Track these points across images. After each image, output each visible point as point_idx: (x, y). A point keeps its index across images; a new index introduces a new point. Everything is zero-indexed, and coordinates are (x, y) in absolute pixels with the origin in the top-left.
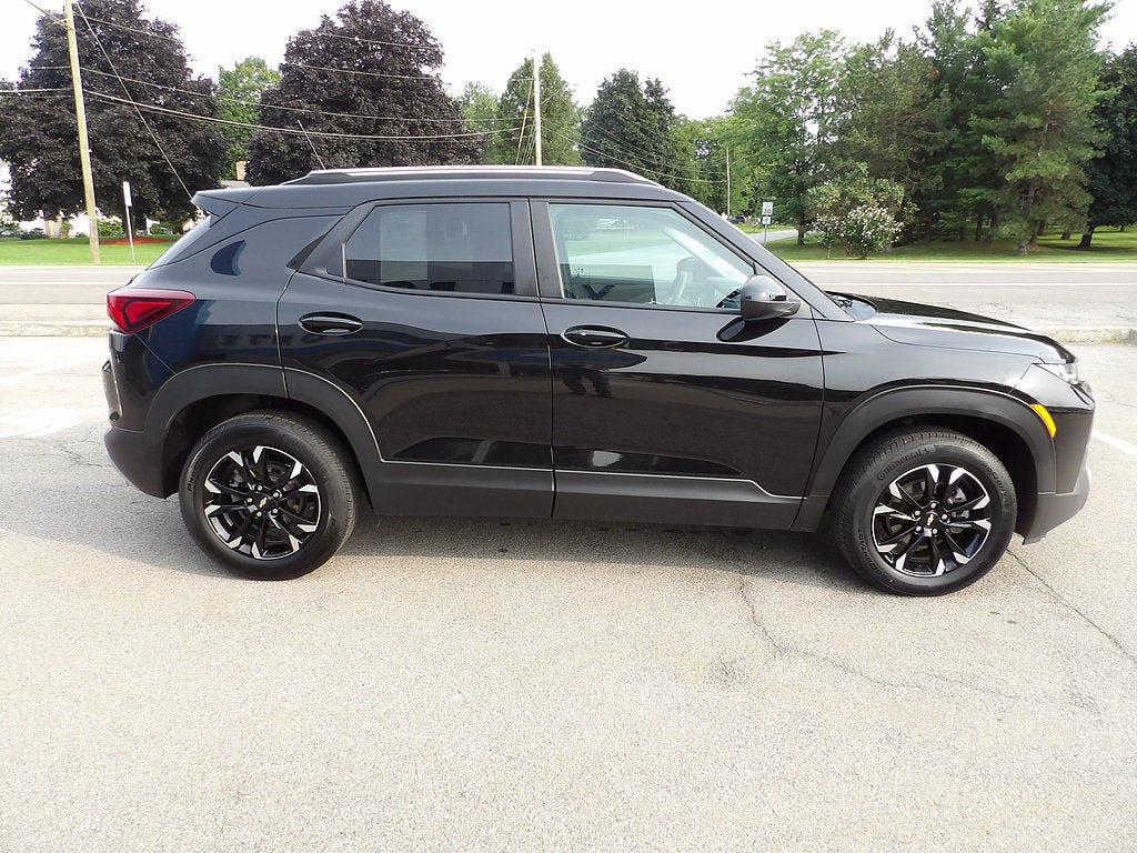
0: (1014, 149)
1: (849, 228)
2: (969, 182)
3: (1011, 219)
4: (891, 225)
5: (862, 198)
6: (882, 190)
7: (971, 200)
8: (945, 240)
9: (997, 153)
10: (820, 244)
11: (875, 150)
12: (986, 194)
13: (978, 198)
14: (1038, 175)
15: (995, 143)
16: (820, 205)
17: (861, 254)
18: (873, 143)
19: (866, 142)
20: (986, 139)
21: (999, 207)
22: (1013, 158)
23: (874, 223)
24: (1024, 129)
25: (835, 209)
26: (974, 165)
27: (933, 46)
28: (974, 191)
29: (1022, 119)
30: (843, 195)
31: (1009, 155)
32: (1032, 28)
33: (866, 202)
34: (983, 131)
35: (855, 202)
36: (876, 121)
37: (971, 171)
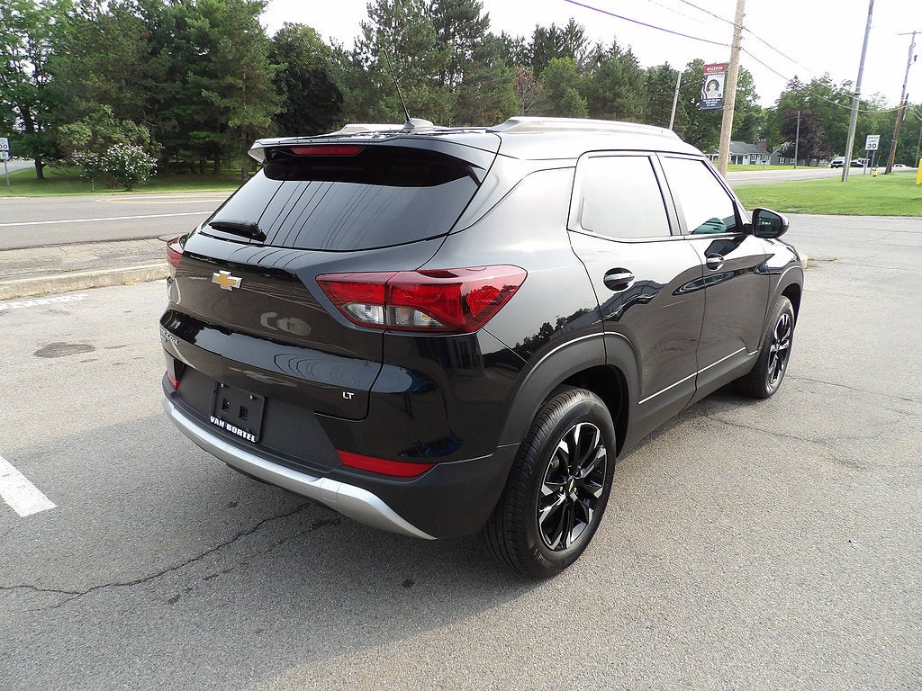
0: (226, 102)
1: (111, 163)
2: (196, 126)
3: (236, 156)
4: (148, 162)
5: (115, 136)
6: (131, 131)
7: (202, 141)
8: (178, 173)
9: (217, 105)
10: (84, 178)
11: (114, 94)
12: (214, 137)
13: (207, 139)
14: (251, 124)
15: (214, 97)
16: (75, 142)
17: (126, 186)
18: (112, 87)
19: (105, 87)
20: (204, 93)
21: (224, 146)
22: (227, 109)
23: (134, 160)
24: (231, 87)
25: (90, 146)
26: (198, 113)
27: (139, 9)
28: (203, 134)
29: (230, 80)
30: (95, 133)
31: (226, 107)
32: (218, 9)
33: (119, 141)
34: (200, 86)
35: (110, 141)
36: (110, 68)
37: (196, 117)
